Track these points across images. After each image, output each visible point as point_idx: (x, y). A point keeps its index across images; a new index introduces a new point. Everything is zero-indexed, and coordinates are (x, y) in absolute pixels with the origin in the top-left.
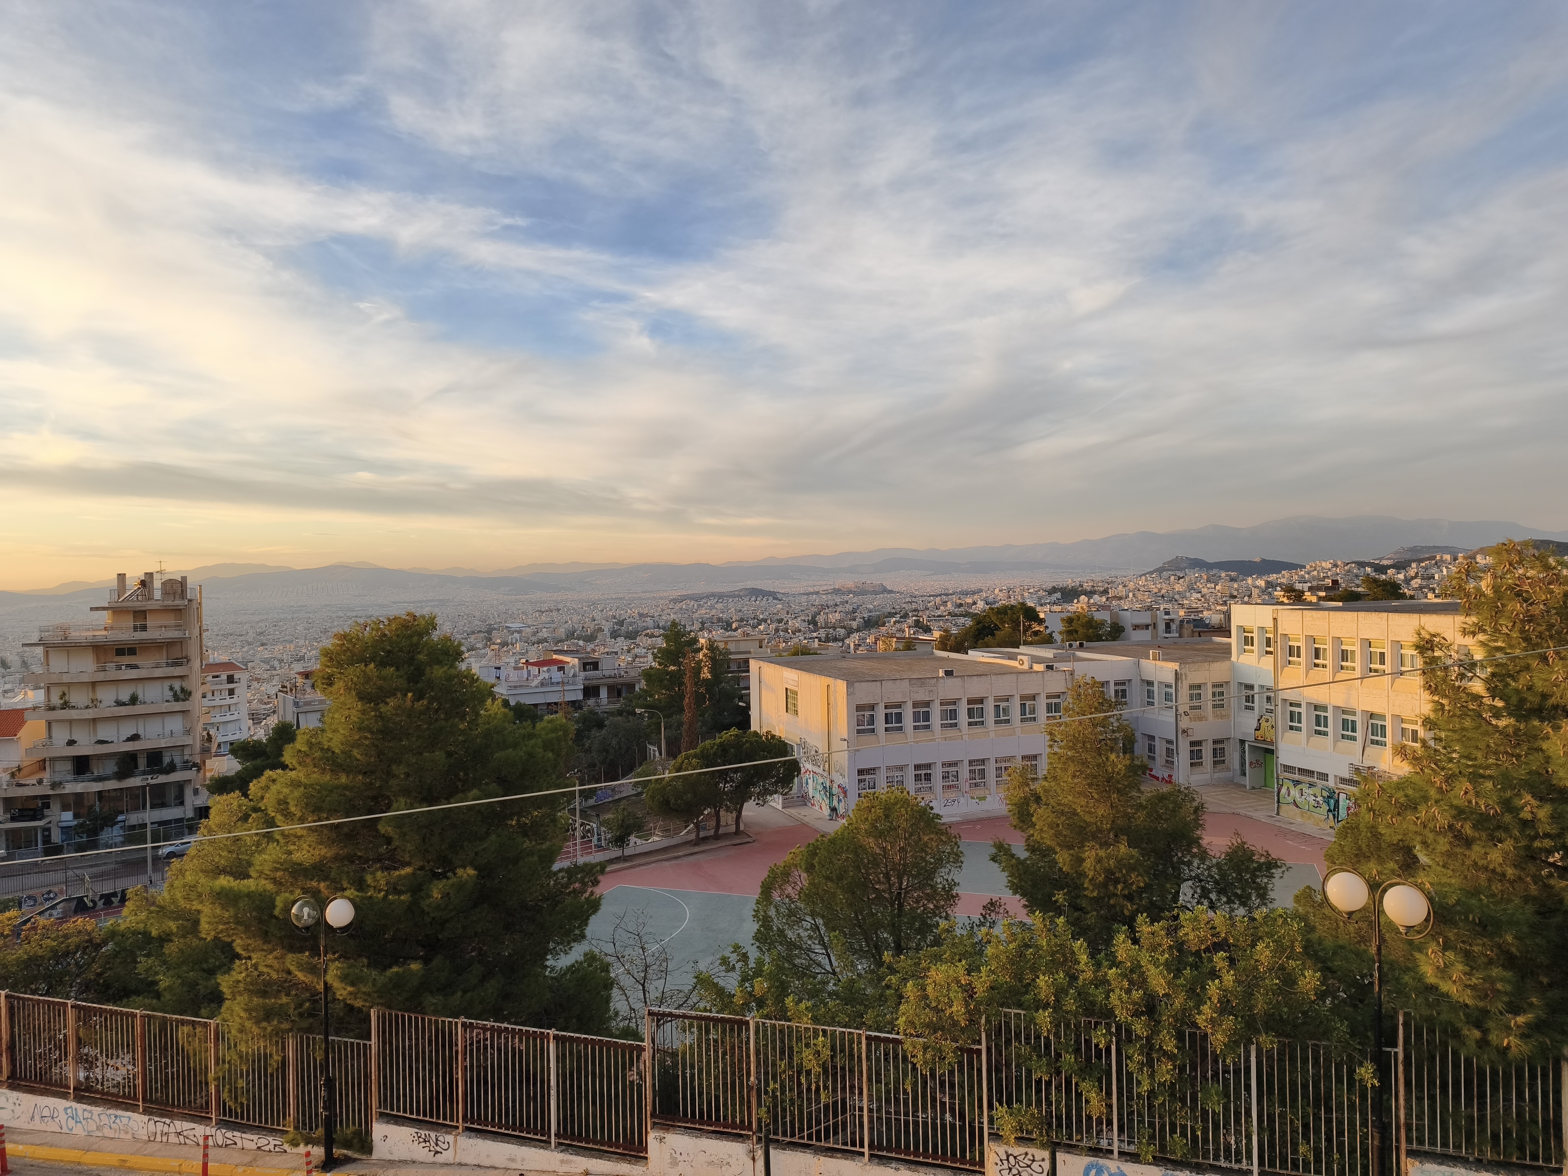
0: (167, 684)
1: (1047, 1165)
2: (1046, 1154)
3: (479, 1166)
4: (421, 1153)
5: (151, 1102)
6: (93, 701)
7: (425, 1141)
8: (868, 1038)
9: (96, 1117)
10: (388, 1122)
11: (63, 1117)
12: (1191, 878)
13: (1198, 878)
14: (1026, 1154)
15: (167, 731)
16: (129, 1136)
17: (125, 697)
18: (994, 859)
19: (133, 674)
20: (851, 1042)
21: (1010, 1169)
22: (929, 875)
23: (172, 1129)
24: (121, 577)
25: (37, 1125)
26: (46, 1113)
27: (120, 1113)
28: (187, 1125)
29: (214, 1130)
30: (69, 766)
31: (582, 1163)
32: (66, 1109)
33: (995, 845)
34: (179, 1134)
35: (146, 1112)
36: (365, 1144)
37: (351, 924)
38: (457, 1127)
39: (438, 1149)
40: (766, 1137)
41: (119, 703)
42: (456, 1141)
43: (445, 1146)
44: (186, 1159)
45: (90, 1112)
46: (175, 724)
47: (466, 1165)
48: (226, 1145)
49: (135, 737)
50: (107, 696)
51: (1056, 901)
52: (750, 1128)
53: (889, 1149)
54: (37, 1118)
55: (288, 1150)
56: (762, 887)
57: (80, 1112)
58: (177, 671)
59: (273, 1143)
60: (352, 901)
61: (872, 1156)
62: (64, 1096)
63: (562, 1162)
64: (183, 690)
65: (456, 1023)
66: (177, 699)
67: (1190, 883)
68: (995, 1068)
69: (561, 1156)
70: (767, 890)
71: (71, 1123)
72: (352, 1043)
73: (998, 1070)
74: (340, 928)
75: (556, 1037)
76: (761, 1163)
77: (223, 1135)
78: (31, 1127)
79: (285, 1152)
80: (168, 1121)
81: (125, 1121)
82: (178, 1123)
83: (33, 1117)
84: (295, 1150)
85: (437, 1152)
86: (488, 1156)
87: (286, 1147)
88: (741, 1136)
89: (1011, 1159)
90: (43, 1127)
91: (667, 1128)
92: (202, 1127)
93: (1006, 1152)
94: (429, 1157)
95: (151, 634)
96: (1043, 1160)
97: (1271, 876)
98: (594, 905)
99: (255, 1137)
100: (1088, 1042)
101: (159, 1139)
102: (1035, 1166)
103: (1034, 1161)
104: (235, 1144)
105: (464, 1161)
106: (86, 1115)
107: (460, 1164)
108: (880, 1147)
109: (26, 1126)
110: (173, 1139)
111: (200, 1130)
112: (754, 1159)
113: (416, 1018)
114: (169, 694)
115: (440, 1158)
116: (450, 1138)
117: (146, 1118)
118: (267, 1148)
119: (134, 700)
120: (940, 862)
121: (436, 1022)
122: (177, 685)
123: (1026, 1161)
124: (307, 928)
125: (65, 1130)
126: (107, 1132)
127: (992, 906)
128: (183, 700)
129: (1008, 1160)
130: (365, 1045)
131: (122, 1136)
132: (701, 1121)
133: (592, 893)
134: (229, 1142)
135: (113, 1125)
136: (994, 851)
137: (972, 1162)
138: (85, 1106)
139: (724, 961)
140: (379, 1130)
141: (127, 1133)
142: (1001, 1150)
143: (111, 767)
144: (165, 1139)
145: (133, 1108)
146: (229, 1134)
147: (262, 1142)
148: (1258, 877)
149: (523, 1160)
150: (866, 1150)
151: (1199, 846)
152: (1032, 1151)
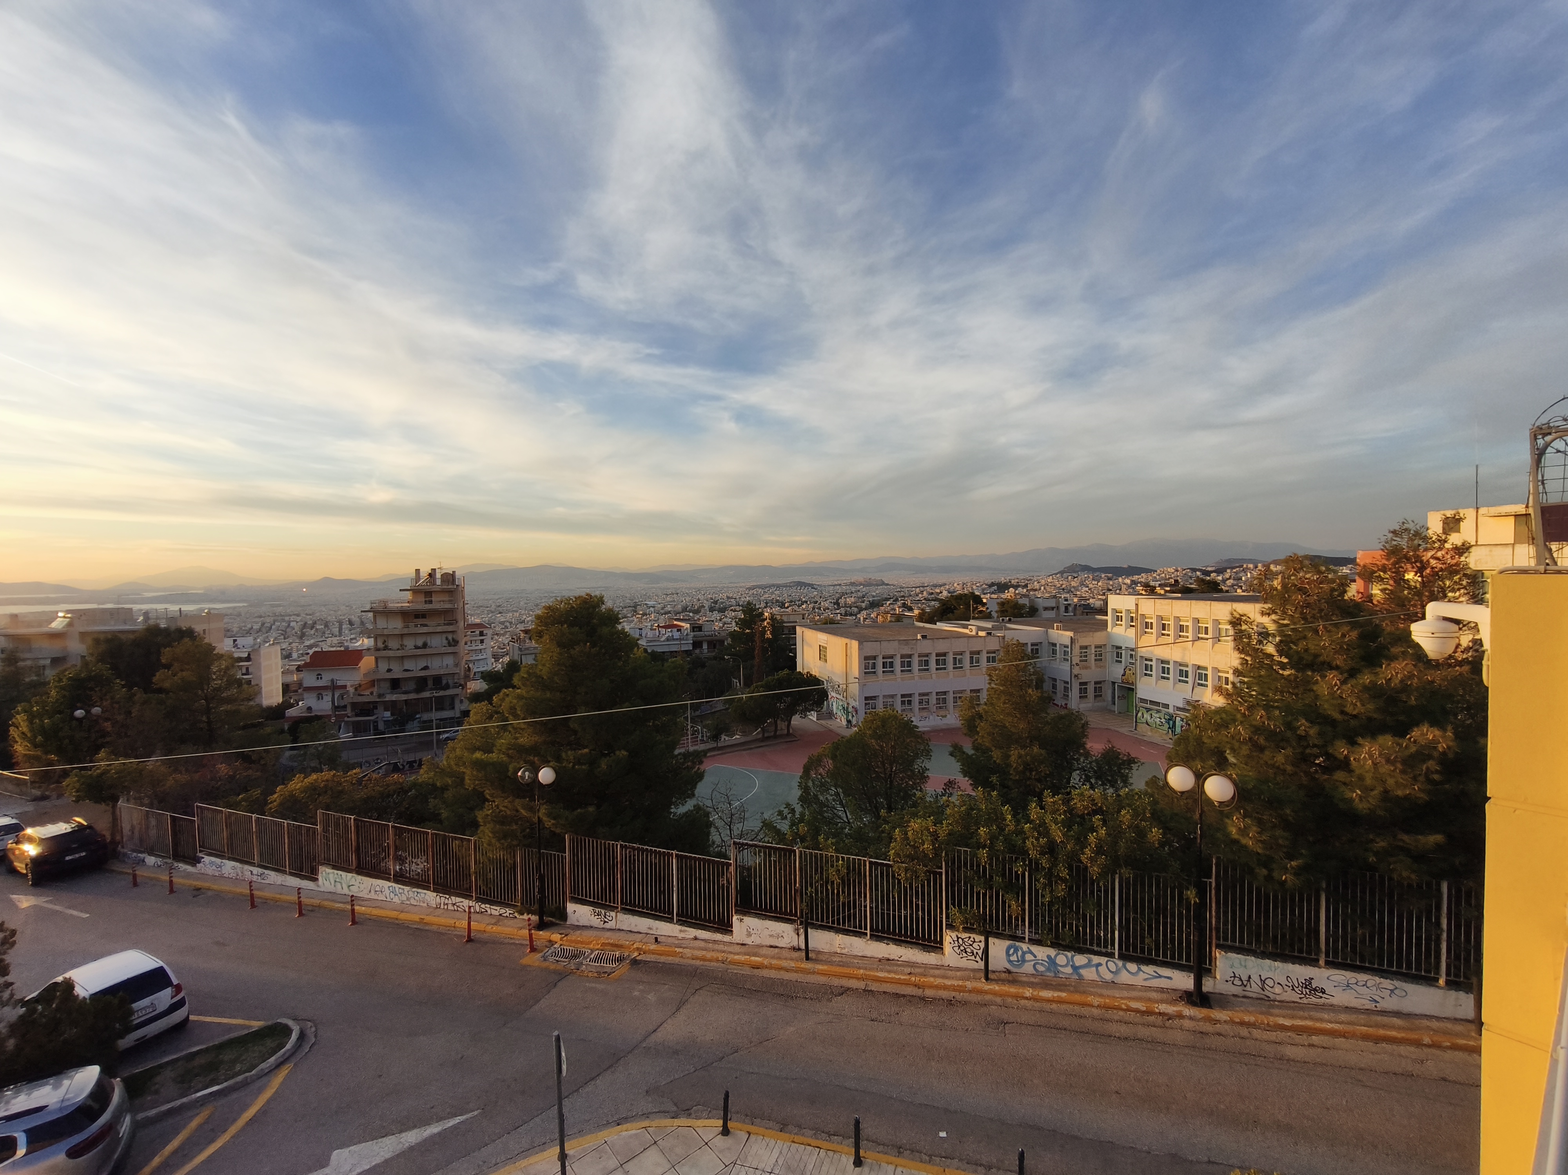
0: (444, 636)
1: (982, 945)
2: (982, 938)
3: (630, 931)
4: (596, 921)
5: (438, 884)
6: (401, 645)
7: (598, 915)
8: (870, 863)
9: (406, 892)
10: (577, 903)
11: (387, 892)
12: (1079, 769)
13: (1083, 769)
14: (970, 938)
15: (445, 663)
16: (425, 905)
17: (420, 643)
18: (951, 754)
19: (425, 630)
20: (860, 865)
21: (959, 947)
22: (912, 762)
23: (450, 902)
24: (418, 571)
25: (373, 896)
26: (378, 889)
27: (419, 890)
28: (459, 899)
29: (474, 903)
30: (387, 685)
31: (692, 932)
32: (389, 887)
33: (952, 746)
34: (454, 905)
35: (434, 891)
36: (562, 915)
37: (554, 782)
38: (618, 908)
39: (606, 920)
40: (806, 921)
41: (416, 647)
42: (616, 916)
43: (610, 919)
44: (458, 919)
45: (403, 889)
46: (449, 661)
47: (623, 930)
48: (482, 912)
49: (426, 668)
50: (409, 643)
51: (992, 782)
52: (796, 915)
53: (883, 932)
54: (373, 891)
55: (518, 917)
56: (804, 768)
57: (397, 889)
58: (450, 628)
59: (509, 912)
60: (554, 769)
61: (871, 935)
62: (388, 879)
63: (681, 931)
64: (453, 639)
65: (617, 845)
66: (450, 645)
67: (1078, 772)
68: (951, 884)
69: (680, 927)
70: (807, 770)
71: (392, 895)
72: (555, 855)
73: (953, 886)
74: (547, 785)
75: (677, 855)
76: (802, 937)
77: (480, 906)
78: (369, 897)
79: (516, 917)
80: (448, 897)
81: (423, 895)
82: (453, 898)
83: (370, 891)
84: (521, 917)
85: (605, 922)
86: (636, 926)
87: (516, 914)
88: (790, 920)
89: (960, 940)
90: (376, 897)
91: (745, 913)
92: (467, 901)
93: (957, 936)
94: (601, 925)
95: (435, 606)
96: (980, 942)
97: (1131, 769)
98: (700, 776)
99: (498, 908)
100: (1011, 870)
101: (442, 906)
102: (975, 945)
103: (974, 942)
104: (487, 911)
105: (621, 928)
106: (401, 891)
107: (619, 930)
108: (877, 930)
109: (366, 896)
110: (450, 907)
111: (466, 903)
112: (798, 934)
113: (593, 841)
114: (445, 642)
115: (607, 926)
116: (613, 914)
117: (435, 894)
118: (505, 915)
119: (425, 645)
120: (916, 756)
121: (605, 843)
122: (450, 637)
123: (969, 942)
124: (528, 785)
125: (389, 899)
126: (413, 902)
127: (950, 784)
128: (454, 646)
129: (958, 941)
130: (562, 856)
131: (422, 904)
132: (766, 910)
133: (699, 769)
134: (483, 910)
135: (416, 898)
136: (951, 749)
137: (935, 941)
138: (400, 886)
139: (780, 813)
140: (571, 907)
141: (424, 903)
142: (954, 935)
143: (412, 686)
144: (446, 907)
145: (428, 889)
146: (483, 906)
147: (503, 911)
148: (1122, 769)
149: (657, 929)
150: (868, 932)
151: (1085, 749)
152: (972, 936)
